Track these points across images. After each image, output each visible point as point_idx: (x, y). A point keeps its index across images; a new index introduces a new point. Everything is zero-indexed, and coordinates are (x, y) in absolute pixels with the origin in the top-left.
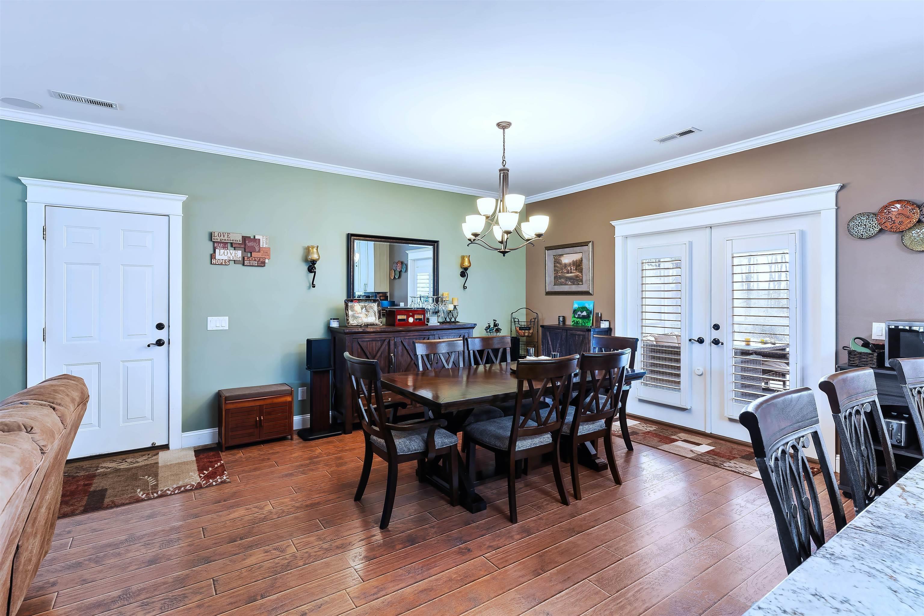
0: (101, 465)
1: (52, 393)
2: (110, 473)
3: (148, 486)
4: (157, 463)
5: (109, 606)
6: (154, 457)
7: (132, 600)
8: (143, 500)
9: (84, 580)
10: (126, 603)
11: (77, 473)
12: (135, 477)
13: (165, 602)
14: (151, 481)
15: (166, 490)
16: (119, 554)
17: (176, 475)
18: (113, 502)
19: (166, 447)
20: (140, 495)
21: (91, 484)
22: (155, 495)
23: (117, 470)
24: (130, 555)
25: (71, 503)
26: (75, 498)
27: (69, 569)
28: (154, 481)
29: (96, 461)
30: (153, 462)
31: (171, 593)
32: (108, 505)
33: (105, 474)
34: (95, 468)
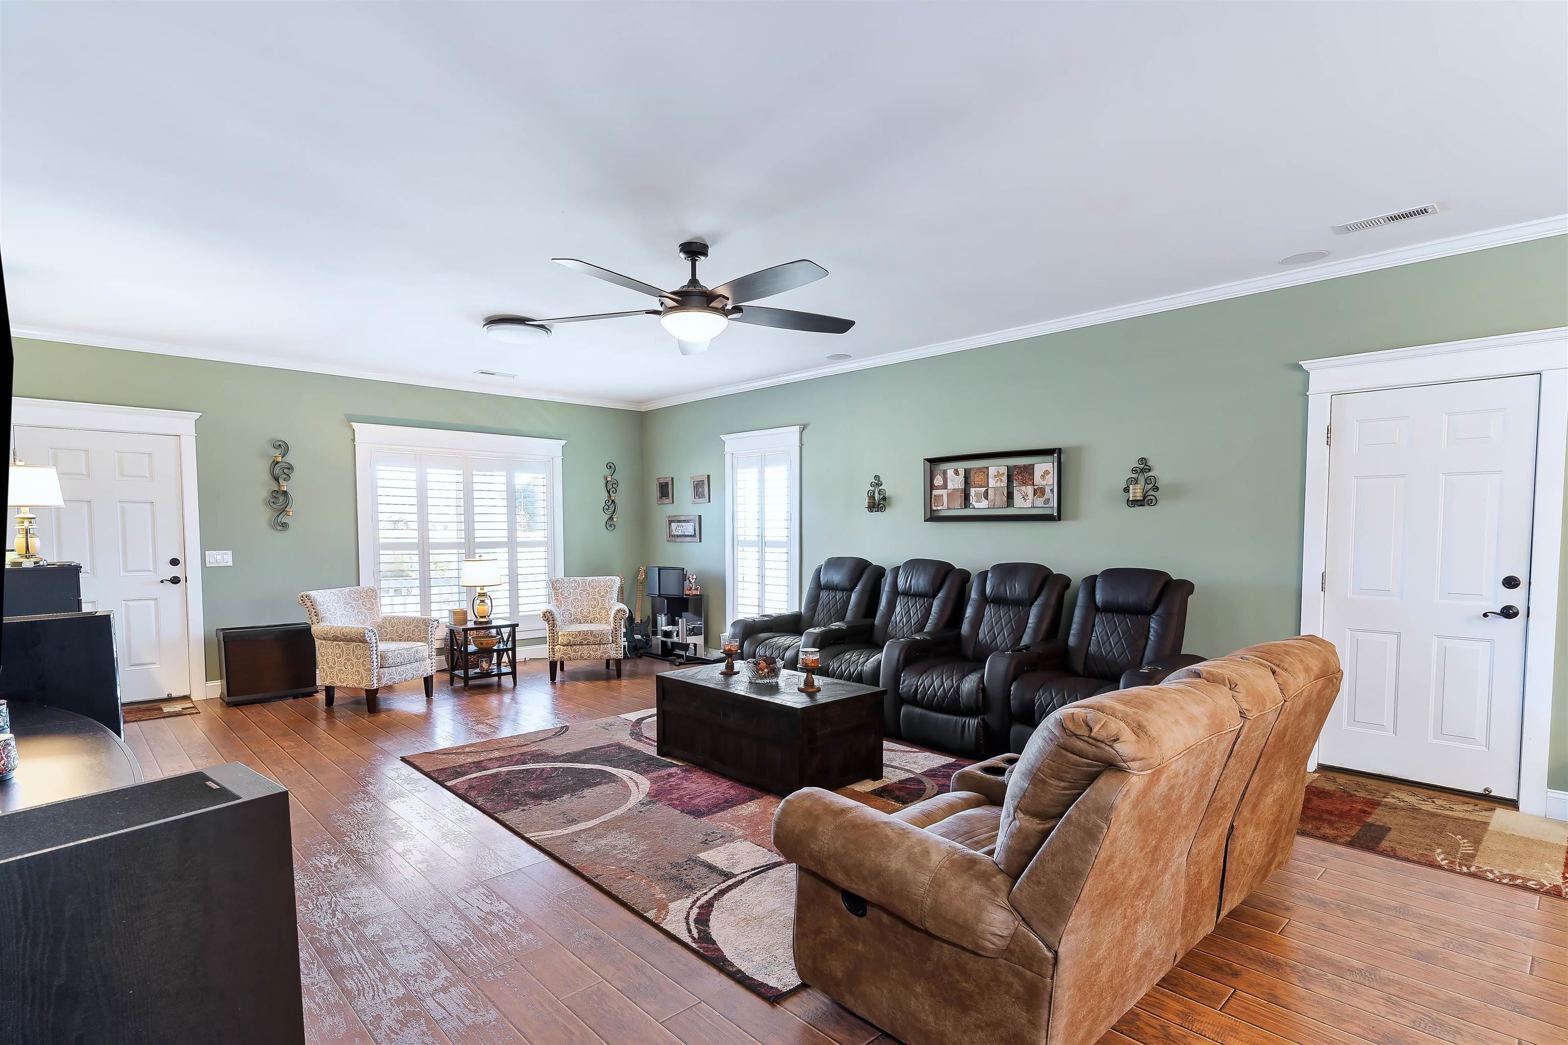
0: (1392, 793)
1: (1282, 654)
2: (1402, 809)
3: (1458, 851)
4: (1487, 824)
5: (1343, 973)
6: (1484, 813)
7: (1375, 985)
8: (1440, 867)
9: (1323, 925)
10: (1367, 983)
11: (1356, 791)
12: (1440, 830)
13: (1423, 1018)
14: (1466, 846)
15: (1487, 870)
16: (1379, 920)
17: (1515, 855)
18: (1393, 849)
19: (1513, 804)
20: (1439, 859)
21: (1370, 813)
22: (1465, 869)
23: (1415, 809)
24: (1392, 929)
25: (1336, 825)
26: (1343, 822)
27: (1310, 902)
28: (1471, 848)
29: (1386, 785)
30: (1479, 819)
31: (1436, 1013)
32: (1384, 851)
33: (1394, 808)
34: (1383, 795)
